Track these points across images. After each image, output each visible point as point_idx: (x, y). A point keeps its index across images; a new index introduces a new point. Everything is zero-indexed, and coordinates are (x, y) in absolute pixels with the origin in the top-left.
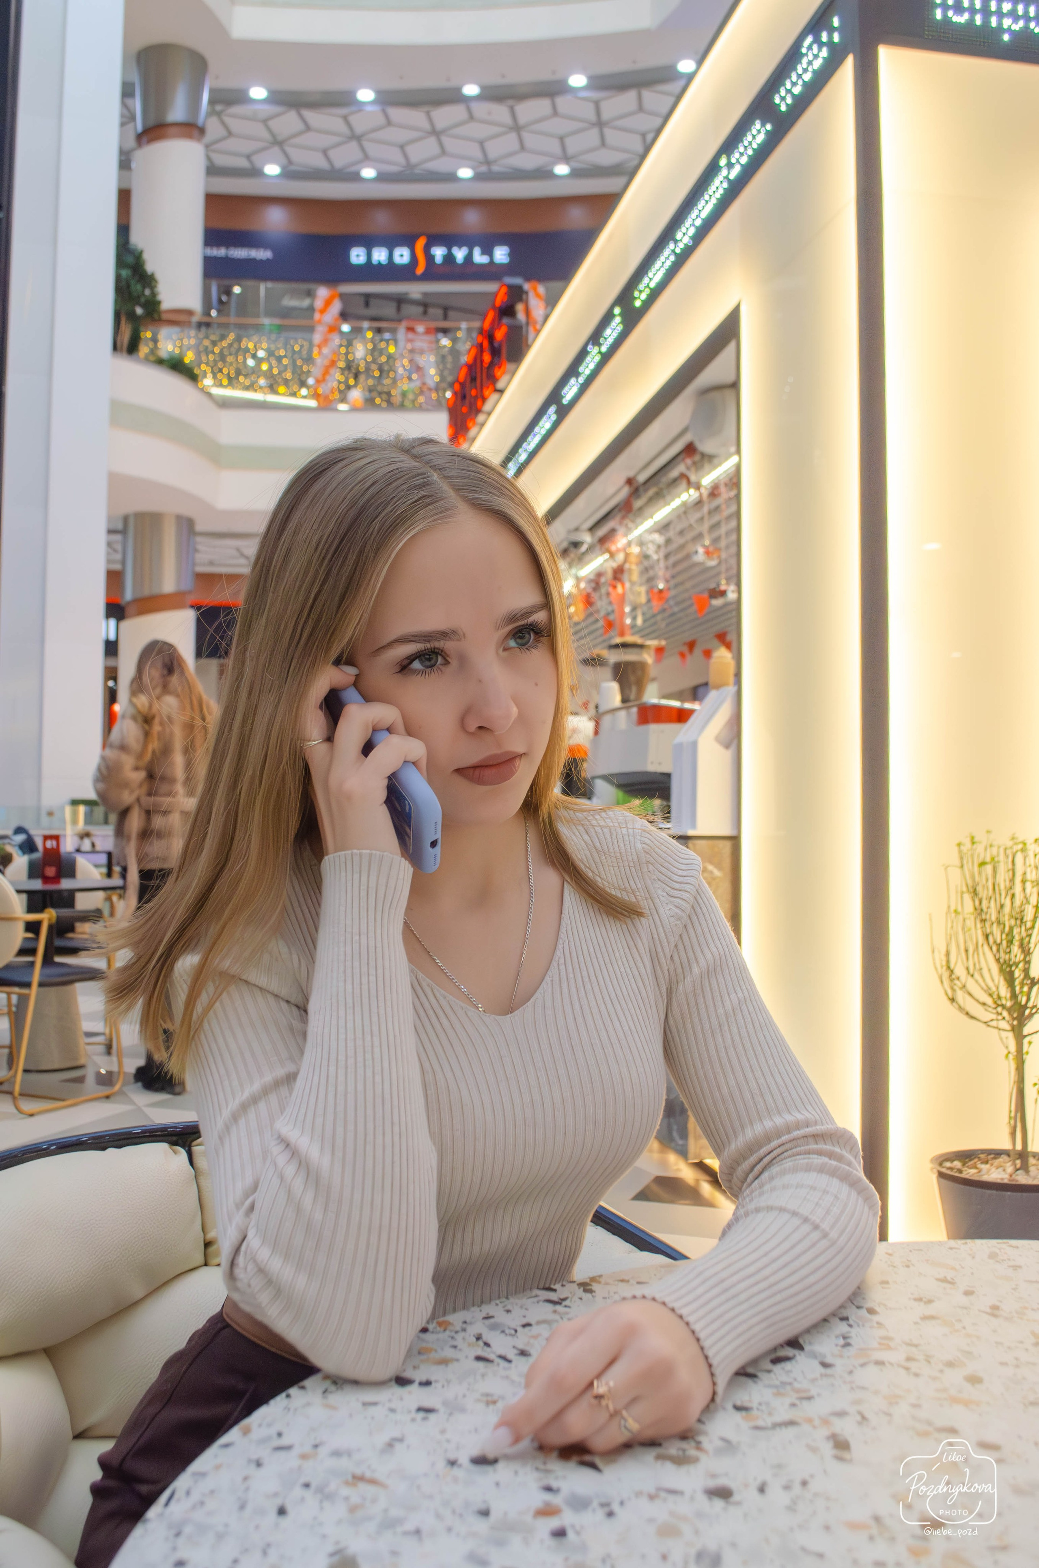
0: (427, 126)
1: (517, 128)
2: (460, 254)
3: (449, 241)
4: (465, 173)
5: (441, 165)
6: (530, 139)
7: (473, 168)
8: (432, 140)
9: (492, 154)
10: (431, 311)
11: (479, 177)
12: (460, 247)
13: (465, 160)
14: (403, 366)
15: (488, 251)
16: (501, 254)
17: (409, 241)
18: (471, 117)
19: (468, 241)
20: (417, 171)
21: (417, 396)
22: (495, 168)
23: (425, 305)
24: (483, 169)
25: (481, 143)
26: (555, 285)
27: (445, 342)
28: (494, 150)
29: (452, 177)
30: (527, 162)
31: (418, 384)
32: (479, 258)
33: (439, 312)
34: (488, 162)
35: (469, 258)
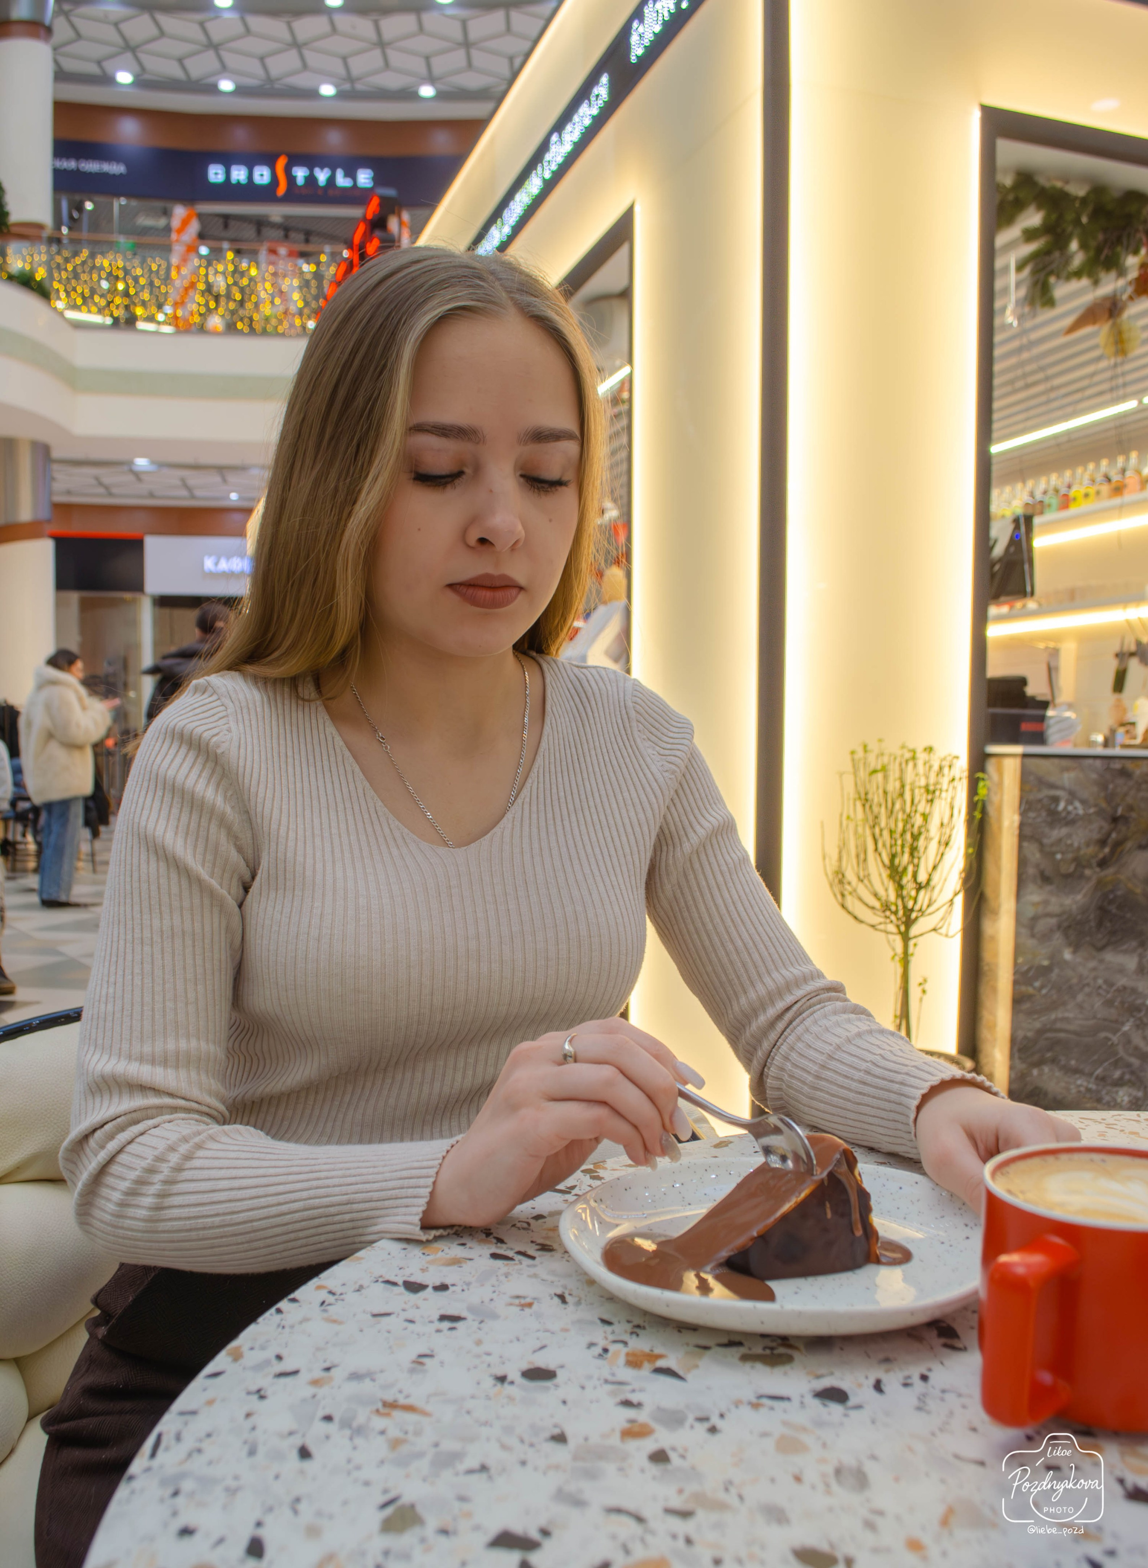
0: (287, 37)
1: (381, 44)
2: (322, 176)
3: (311, 161)
4: (327, 90)
5: (302, 81)
6: (395, 57)
7: (336, 86)
8: (293, 53)
9: (355, 72)
10: (293, 235)
11: (341, 95)
12: (322, 168)
13: (329, 77)
14: (266, 290)
15: (351, 174)
16: (364, 178)
17: (270, 161)
18: (334, 30)
19: (331, 163)
20: (277, 86)
21: (280, 322)
22: (359, 86)
23: (287, 229)
24: (347, 86)
25: (344, 59)
26: (421, 212)
27: (308, 268)
28: (358, 66)
29: (313, 94)
30: (392, 81)
31: (281, 309)
32: (342, 181)
33: (302, 237)
34: (350, 79)
35: (331, 180)
